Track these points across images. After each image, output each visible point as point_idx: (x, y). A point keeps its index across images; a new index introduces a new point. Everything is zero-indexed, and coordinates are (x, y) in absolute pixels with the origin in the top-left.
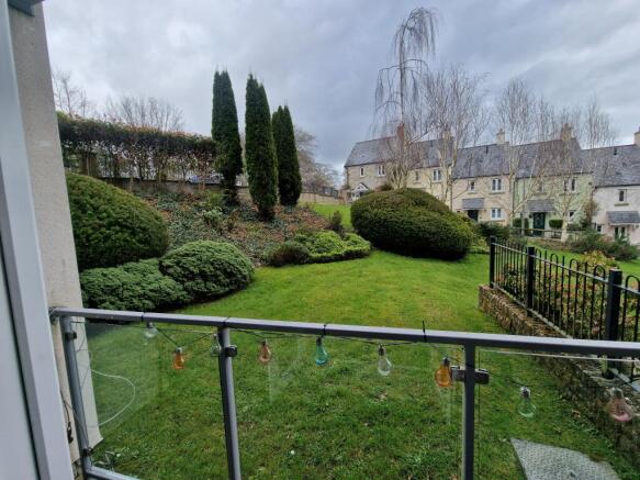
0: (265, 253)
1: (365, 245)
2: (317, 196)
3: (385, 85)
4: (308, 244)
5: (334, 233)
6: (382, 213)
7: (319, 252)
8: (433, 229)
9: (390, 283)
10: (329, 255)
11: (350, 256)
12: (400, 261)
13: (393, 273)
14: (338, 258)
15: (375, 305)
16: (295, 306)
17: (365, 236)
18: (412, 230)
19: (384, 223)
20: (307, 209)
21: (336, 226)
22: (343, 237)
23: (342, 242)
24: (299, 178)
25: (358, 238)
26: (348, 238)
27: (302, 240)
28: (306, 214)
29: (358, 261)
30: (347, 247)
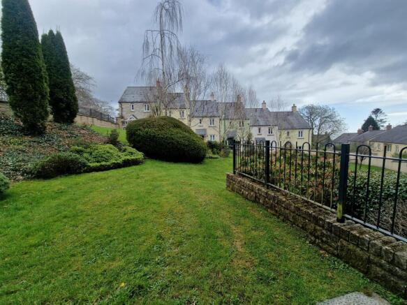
0: (30, 166)
1: (139, 155)
2: (95, 119)
3: (150, 41)
4: (85, 155)
5: (111, 145)
6: (152, 131)
7: (98, 162)
8: (187, 143)
9: (163, 181)
10: (108, 163)
11: (127, 164)
12: (166, 165)
13: (164, 173)
14: (117, 166)
15: (156, 200)
16: (65, 217)
17: (139, 149)
18: (173, 143)
19: (153, 139)
20: (84, 127)
21: (113, 140)
22: (120, 150)
23: (120, 154)
24: (75, 99)
25: (134, 150)
26: (125, 151)
27: (79, 152)
28: (82, 132)
29: (134, 167)
30: (124, 157)
